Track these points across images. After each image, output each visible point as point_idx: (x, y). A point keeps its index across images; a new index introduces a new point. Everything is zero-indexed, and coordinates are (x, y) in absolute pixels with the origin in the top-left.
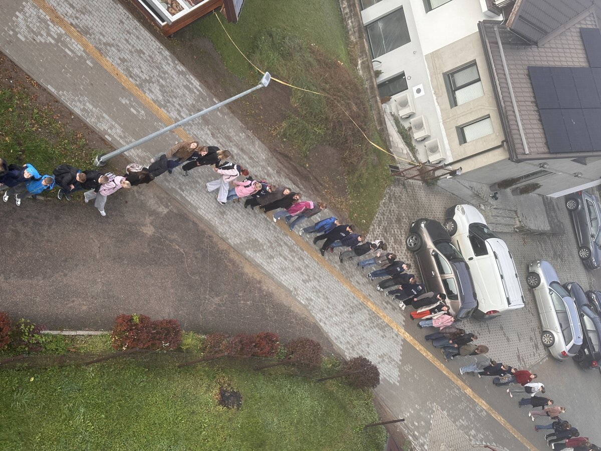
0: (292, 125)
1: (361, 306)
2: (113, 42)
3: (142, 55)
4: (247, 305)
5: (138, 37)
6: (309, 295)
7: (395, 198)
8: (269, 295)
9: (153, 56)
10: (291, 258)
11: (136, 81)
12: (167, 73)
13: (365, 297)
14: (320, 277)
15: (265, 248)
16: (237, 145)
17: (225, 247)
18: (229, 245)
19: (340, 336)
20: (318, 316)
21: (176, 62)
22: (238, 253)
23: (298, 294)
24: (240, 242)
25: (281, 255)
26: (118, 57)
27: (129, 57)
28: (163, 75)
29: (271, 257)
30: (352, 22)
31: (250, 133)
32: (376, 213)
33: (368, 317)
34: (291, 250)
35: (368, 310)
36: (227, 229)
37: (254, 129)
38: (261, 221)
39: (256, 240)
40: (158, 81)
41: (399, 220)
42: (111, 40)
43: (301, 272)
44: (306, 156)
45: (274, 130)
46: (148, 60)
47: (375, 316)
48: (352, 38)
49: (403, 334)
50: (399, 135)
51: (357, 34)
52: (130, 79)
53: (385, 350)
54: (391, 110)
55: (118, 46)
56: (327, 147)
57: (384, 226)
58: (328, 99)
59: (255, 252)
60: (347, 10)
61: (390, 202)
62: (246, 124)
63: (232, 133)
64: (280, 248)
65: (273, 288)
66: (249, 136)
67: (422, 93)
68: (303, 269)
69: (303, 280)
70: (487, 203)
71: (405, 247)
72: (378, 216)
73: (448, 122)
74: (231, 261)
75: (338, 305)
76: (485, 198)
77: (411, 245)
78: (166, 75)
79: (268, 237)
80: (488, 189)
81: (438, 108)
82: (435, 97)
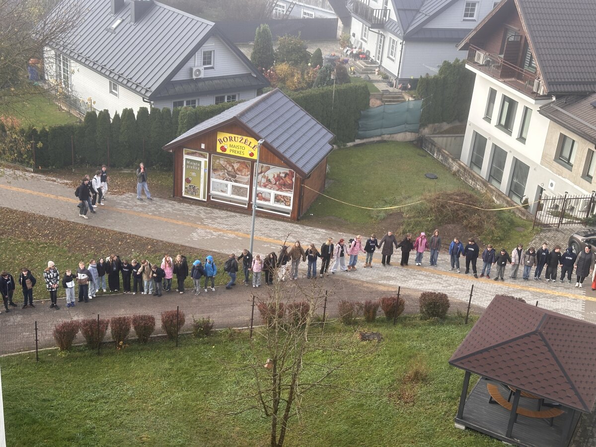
3: (278, 230)
5: (274, 225)
9: (286, 228)
10: (428, 279)
12: (298, 231)
13: (523, 287)
14: (463, 283)
15: (398, 278)
17: (359, 283)
18: (362, 281)
21: (305, 227)
22: (372, 283)
24: (372, 279)
25: (415, 279)
27: (268, 232)
28: (295, 233)
29: (405, 281)
30: (479, 185)
34: (427, 276)
36: (359, 276)
39: (388, 276)
43: (440, 283)
46: (283, 230)
47: (540, 294)
48: (483, 192)
49: (585, 298)
51: (484, 187)
59: (389, 281)
67: (554, 183)
68: (443, 282)
73: (576, 181)
74: (365, 287)
79: (400, 274)
81: (567, 180)
82: (560, 177)
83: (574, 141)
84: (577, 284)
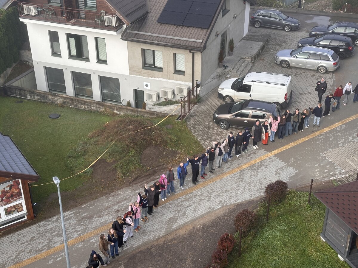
0: (121, 167)
1: (242, 172)
2: (18, 252)
3: (34, 239)
4: (202, 242)
5: (24, 236)
6: (217, 201)
7: (195, 124)
8: (204, 226)
9: (39, 232)
10: (192, 202)
11: (45, 249)
12: (52, 228)
13: (238, 168)
14: (212, 189)
15: (177, 215)
16: (114, 205)
17: (163, 239)
18: (163, 237)
19: (251, 194)
20: (233, 201)
21: (50, 219)
22: (171, 233)
23: (213, 208)
24: (165, 229)
25: (186, 208)
26: (27, 253)
27: (30, 247)
28: (52, 231)
29: (184, 214)
30: (94, 107)
31: (112, 194)
32: (197, 139)
33: (250, 171)
34: (187, 200)
35: (246, 169)
36: (154, 233)
37: (112, 190)
38: (161, 211)
39: (170, 219)
40: (53, 236)
41: (208, 128)
42: (16, 253)
43: (203, 200)
44: (143, 167)
45: (119, 179)
46: (39, 236)
47: (252, 167)
48: (102, 110)
49: (271, 154)
50: (166, 106)
51: (101, 107)
52: (42, 252)
53: (274, 170)
54: (151, 104)
55: (22, 250)
56: (144, 152)
57: (207, 138)
58: (117, 140)
59: (176, 222)
60: (86, 107)
61: (195, 128)
62: (106, 194)
63: (106, 205)
64: (183, 206)
65: (201, 221)
66: (113, 195)
67: (149, 84)
68: (202, 197)
69: (208, 201)
70: (227, 73)
71: (225, 130)
72: (199, 139)
73: (169, 77)
74: (172, 240)
75: (233, 186)
76: (223, 73)
77: (225, 127)
78: (53, 229)
79: (172, 211)
80: (220, 69)
81: (160, 79)
82: (154, 78)
83: (154, 51)
84: (255, 147)
